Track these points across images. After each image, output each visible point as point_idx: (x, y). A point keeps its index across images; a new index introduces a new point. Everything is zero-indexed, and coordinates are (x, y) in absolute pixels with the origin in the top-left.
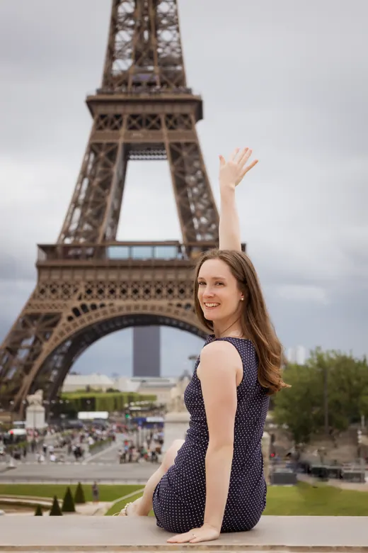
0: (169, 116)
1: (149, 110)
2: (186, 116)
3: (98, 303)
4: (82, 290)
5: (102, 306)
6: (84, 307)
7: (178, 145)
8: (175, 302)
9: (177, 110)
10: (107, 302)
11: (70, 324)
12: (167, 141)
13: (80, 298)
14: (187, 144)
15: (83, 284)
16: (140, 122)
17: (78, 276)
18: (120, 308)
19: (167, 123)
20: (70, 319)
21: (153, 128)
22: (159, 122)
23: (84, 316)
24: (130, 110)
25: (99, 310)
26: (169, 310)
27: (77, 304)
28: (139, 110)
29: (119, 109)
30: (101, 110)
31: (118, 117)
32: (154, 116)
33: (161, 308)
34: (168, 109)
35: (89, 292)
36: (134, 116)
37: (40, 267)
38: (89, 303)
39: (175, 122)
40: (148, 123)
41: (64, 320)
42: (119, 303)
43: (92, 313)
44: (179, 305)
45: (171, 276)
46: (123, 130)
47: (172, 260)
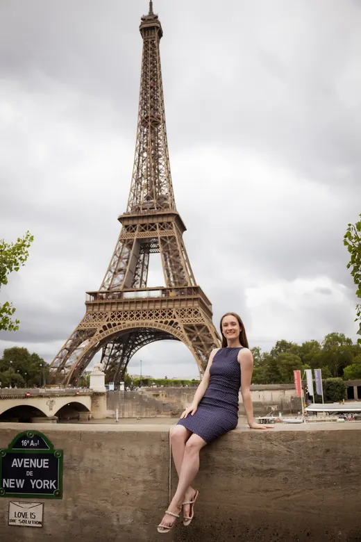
0: (161, 224)
1: (150, 221)
2: (170, 223)
3: (117, 322)
4: (109, 316)
5: (119, 324)
6: (109, 325)
7: (165, 237)
8: (159, 320)
9: (165, 220)
10: (122, 322)
11: (100, 335)
12: (159, 236)
13: (108, 321)
14: (170, 237)
15: (110, 313)
16: (146, 228)
17: (108, 308)
18: (129, 325)
19: (159, 227)
20: (101, 332)
21: (153, 230)
22: (156, 227)
23: (109, 330)
24: (141, 222)
25: (117, 326)
26: (155, 325)
27: (106, 324)
28: (145, 221)
29: (135, 222)
30: (126, 223)
31: (134, 226)
32: (152, 224)
33: (151, 324)
34: (160, 220)
35: (113, 317)
36: (142, 225)
37: (88, 304)
38: (112, 323)
39: (164, 227)
40: (150, 227)
41: (98, 333)
42: (128, 322)
43: (113, 328)
44: (161, 322)
45: (158, 306)
46: (136, 232)
47: (158, 298)
